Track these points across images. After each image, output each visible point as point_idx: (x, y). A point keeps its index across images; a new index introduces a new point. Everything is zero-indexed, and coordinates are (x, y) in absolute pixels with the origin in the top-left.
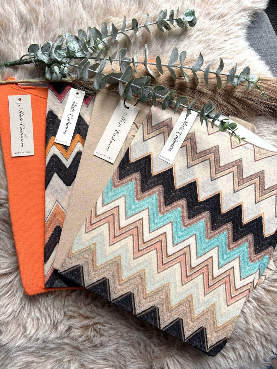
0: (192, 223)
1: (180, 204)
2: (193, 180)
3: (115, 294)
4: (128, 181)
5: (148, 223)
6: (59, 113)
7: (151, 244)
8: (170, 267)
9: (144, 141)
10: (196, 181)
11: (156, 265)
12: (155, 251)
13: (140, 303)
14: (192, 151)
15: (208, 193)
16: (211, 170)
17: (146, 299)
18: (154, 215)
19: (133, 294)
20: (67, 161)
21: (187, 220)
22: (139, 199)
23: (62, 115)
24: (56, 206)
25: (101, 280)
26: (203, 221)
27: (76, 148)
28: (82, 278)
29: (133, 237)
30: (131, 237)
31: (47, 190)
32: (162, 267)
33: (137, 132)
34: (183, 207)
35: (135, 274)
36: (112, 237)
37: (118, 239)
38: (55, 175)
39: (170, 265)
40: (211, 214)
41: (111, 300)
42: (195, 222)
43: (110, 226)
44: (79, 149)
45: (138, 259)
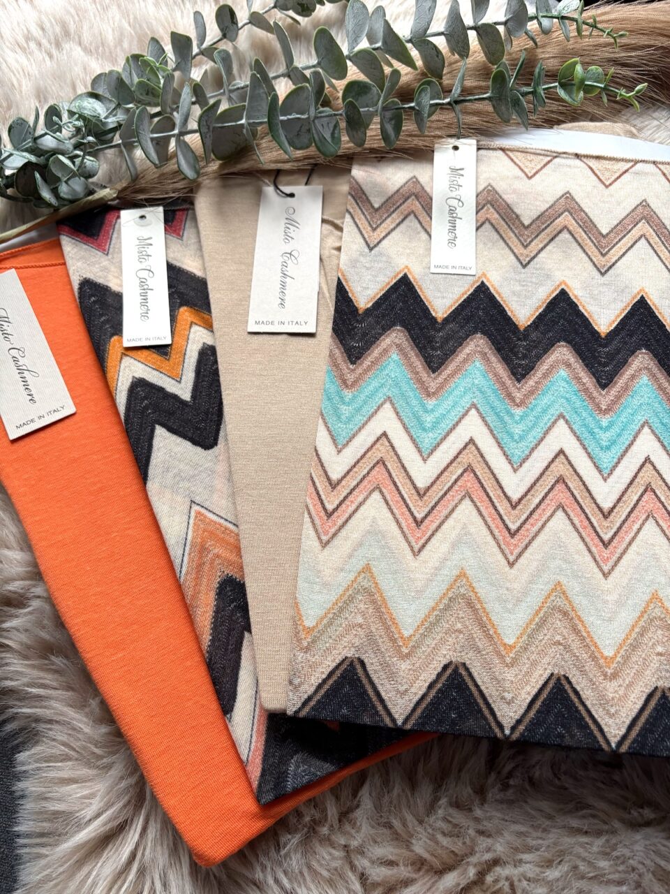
0: (618, 398)
1: (557, 362)
2: (555, 289)
3: (509, 703)
4: (377, 359)
5: (495, 445)
6: (110, 277)
7: (537, 501)
8: (630, 544)
9: (371, 249)
10: (563, 289)
11: (587, 553)
12: (560, 514)
13: (604, 702)
14: (509, 226)
15: (613, 306)
16: (584, 251)
17: (615, 676)
18: (501, 419)
19: (567, 678)
20: (180, 382)
21: (601, 394)
22: (434, 393)
23: (121, 280)
24: (196, 517)
25: (439, 675)
26: (644, 379)
27: (190, 342)
28: (374, 699)
29: (472, 501)
30: (467, 502)
31: (149, 485)
32: (606, 553)
33: (341, 238)
34: (569, 365)
35: (537, 613)
36: (408, 526)
37: (431, 525)
38: (160, 431)
39: (628, 539)
40: (656, 356)
41: (507, 732)
42: (626, 388)
43: (388, 498)
44: (202, 342)
45: (522, 560)
